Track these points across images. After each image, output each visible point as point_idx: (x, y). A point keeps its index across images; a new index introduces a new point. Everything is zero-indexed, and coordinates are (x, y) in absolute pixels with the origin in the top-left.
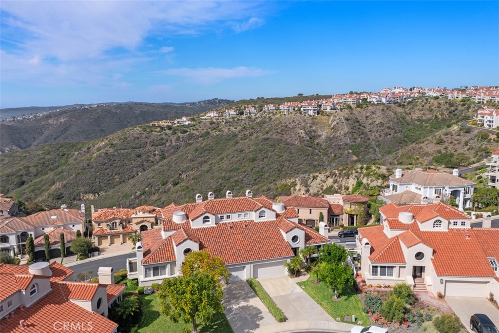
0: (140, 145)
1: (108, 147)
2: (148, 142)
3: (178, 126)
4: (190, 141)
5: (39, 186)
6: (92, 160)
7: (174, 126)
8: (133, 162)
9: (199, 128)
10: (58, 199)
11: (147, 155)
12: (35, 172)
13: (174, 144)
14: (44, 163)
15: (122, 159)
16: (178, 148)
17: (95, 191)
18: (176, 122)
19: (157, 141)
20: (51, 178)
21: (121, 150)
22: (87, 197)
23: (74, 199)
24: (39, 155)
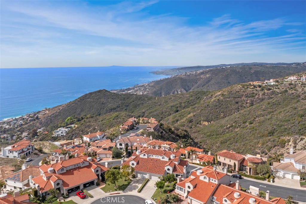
0: (239, 96)
1: (221, 96)
2: (244, 94)
3: (266, 85)
4: (272, 96)
5: (183, 114)
6: (210, 103)
7: (263, 85)
8: (233, 106)
9: (280, 88)
10: (190, 122)
11: (242, 102)
12: (184, 106)
13: (261, 97)
14: (189, 102)
15: (227, 104)
16: (263, 100)
17: (209, 121)
18: (265, 83)
19: (250, 94)
20: (189, 110)
21: (227, 98)
22: (204, 123)
23: (198, 123)
24: (187, 97)
